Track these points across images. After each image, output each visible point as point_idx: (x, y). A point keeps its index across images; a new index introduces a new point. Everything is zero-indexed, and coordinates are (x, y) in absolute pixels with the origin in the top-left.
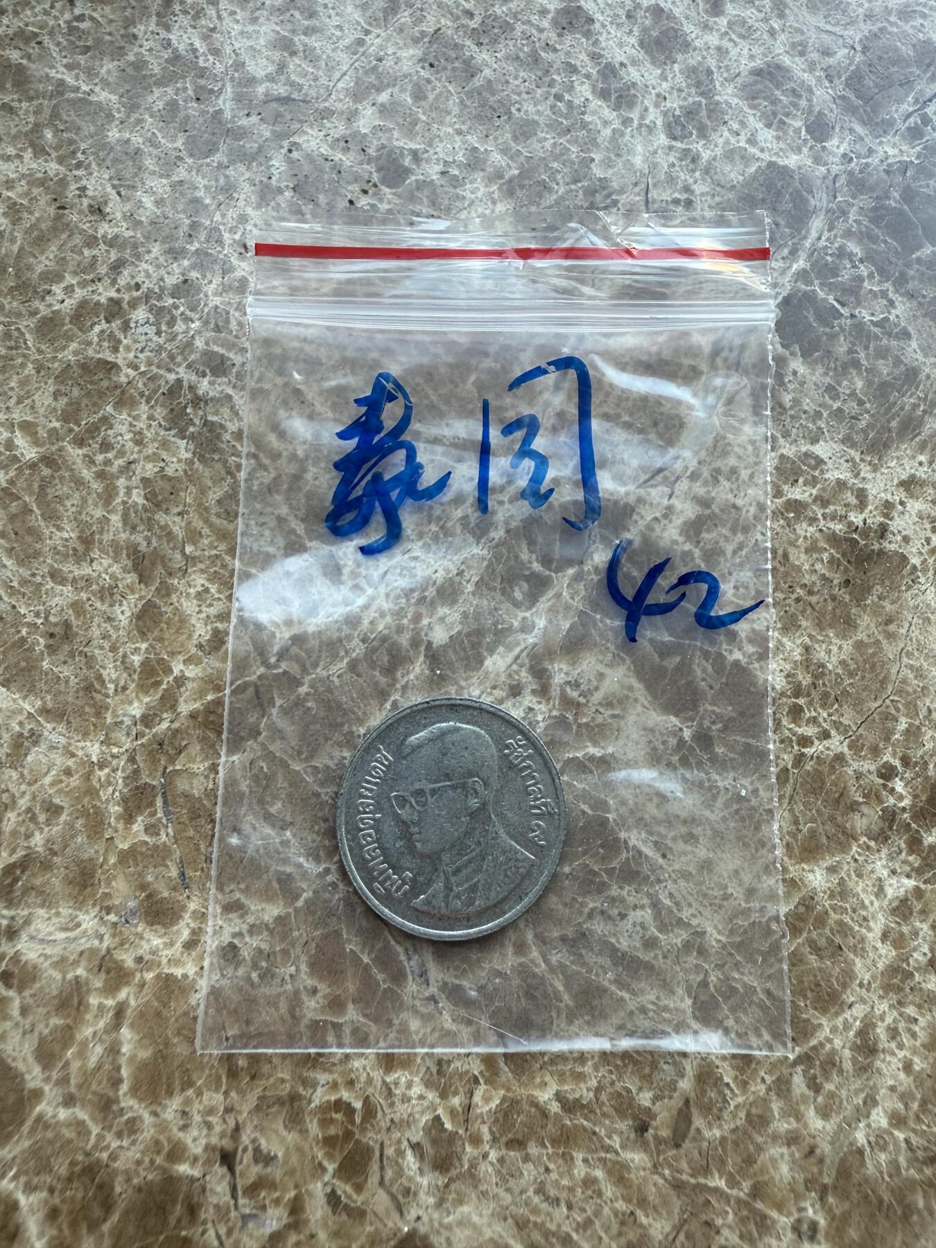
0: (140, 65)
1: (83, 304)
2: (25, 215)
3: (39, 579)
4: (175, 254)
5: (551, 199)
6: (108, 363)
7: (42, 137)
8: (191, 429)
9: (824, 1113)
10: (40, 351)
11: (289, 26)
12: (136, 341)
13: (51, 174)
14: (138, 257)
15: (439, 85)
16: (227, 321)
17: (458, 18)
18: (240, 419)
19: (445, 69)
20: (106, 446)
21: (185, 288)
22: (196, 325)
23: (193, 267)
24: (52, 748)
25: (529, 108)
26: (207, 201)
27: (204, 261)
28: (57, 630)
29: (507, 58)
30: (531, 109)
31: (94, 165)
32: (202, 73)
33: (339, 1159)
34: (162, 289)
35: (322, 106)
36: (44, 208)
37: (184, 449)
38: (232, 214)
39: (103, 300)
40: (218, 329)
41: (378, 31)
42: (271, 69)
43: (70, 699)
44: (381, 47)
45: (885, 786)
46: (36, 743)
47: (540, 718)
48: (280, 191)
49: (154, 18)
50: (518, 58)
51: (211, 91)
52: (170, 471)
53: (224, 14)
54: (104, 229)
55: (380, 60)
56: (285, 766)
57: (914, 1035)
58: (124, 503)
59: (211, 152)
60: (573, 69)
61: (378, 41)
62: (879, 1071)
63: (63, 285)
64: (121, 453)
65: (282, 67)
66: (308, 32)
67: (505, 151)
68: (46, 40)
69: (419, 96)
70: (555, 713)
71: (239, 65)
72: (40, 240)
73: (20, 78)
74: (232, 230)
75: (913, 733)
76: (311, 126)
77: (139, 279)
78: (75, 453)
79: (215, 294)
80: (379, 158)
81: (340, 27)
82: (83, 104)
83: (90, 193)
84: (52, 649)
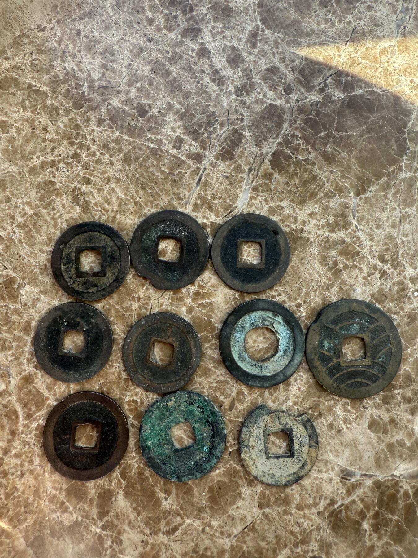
0: (56, 76)
1: (43, 162)
2: (22, 132)
3: (36, 252)
4: (72, 144)
5: (195, 120)
6: (52, 181)
7: (25, 104)
8: (80, 203)
9: (274, 402)
10: (31, 178)
11: (106, 60)
12: (61, 174)
13: (29, 117)
14: (60, 145)
15: (157, 79)
16: (90, 166)
17: (163, 54)
18: (95, 199)
19: (159, 73)
20: (53, 209)
21: (76, 156)
22: (80, 168)
23: (78, 148)
24: (44, 302)
25: (188, 87)
26: (81, 125)
27: (81, 146)
28: (43, 267)
29: (181, 68)
30: (189, 87)
31: (43, 114)
32: (77, 79)
33: (134, 414)
34: (68, 156)
35: (118, 89)
36: (28, 129)
37: (78, 209)
38: (89, 129)
39: (49, 161)
40: (87, 169)
41: (136, 60)
42: (100, 76)
43: (48, 288)
44: (137, 66)
45: (298, 310)
46: (39, 301)
47: (191, 291)
48: (105, 120)
49: (60, 59)
50: (184, 68)
51: (80, 85)
52: (74, 217)
53: (83, 56)
54: (48, 136)
55: (137, 71)
56: (114, 306)
57: (302, 380)
58: (60, 227)
59: (81, 106)
60: (203, 71)
61: (136, 64)
62: (291, 390)
63: (36, 156)
64: (58, 211)
65: (104, 75)
66: (112, 61)
67: (180, 103)
68: (24, 68)
69: (150, 84)
70: (196, 289)
71: (89, 75)
72: (28, 141)
73: (16, 82)
74: (90, 135)
75: (307, 294)
76: (114, 96)
77: (60, 153)
78: (44, 212)
79: (86, 157)
80: (137, 107)
81: (123, 59)
82: (37, 91)
83: (42, 123)
84: (42, 273)
